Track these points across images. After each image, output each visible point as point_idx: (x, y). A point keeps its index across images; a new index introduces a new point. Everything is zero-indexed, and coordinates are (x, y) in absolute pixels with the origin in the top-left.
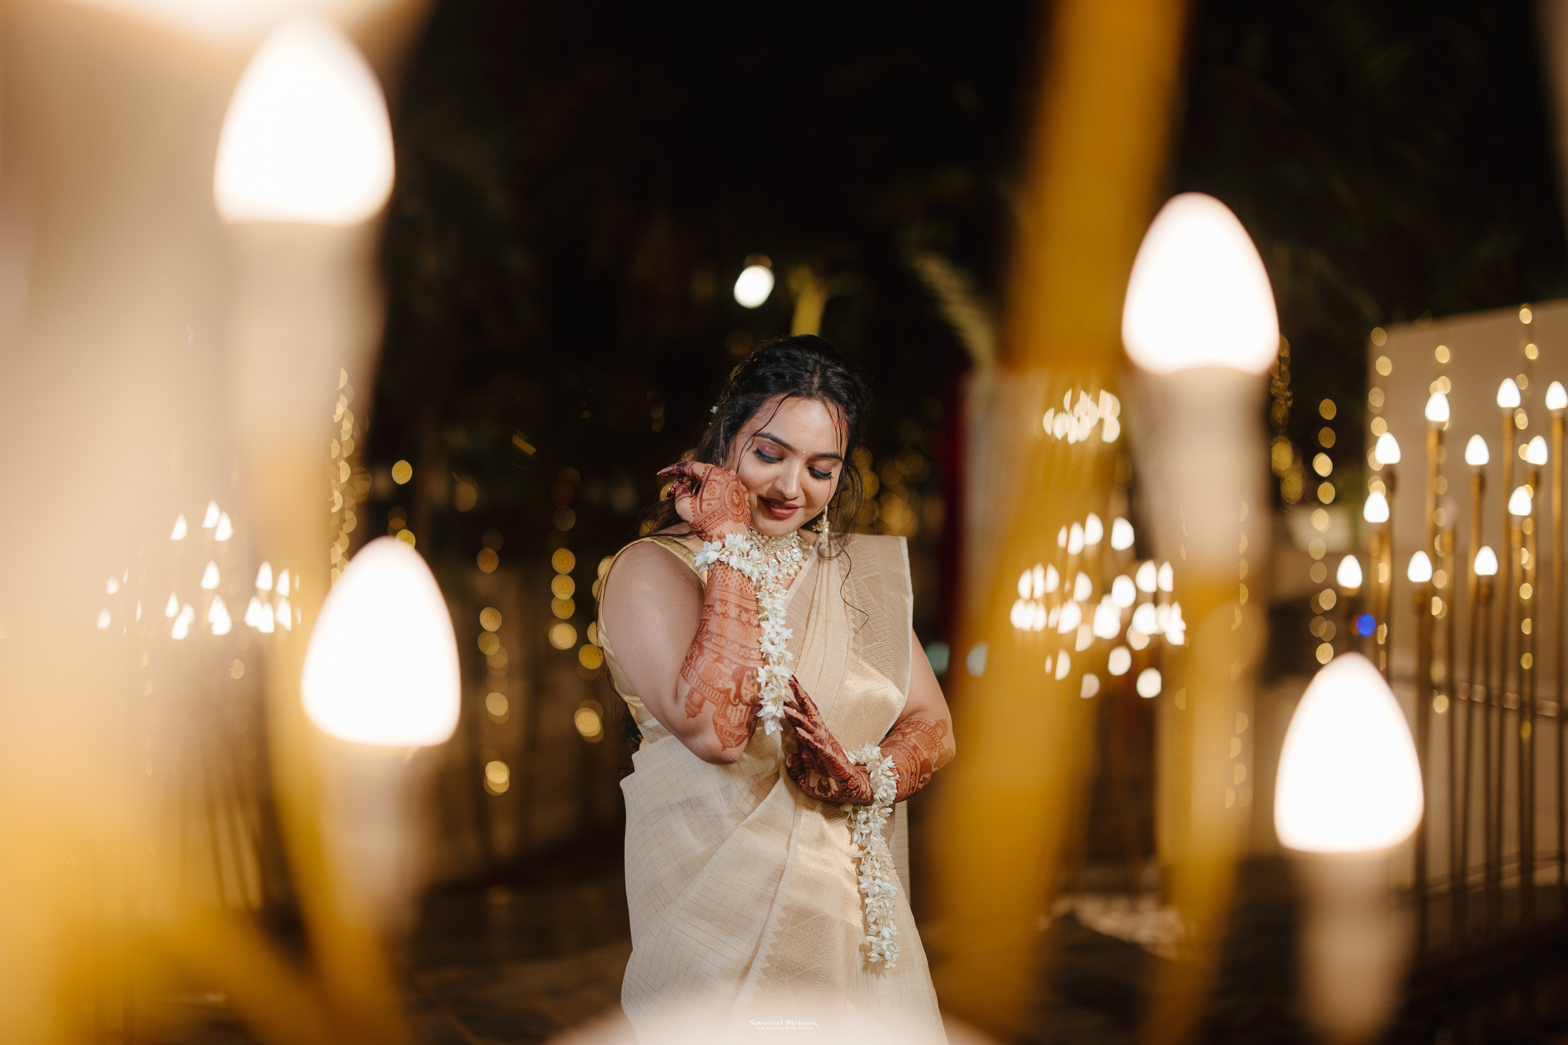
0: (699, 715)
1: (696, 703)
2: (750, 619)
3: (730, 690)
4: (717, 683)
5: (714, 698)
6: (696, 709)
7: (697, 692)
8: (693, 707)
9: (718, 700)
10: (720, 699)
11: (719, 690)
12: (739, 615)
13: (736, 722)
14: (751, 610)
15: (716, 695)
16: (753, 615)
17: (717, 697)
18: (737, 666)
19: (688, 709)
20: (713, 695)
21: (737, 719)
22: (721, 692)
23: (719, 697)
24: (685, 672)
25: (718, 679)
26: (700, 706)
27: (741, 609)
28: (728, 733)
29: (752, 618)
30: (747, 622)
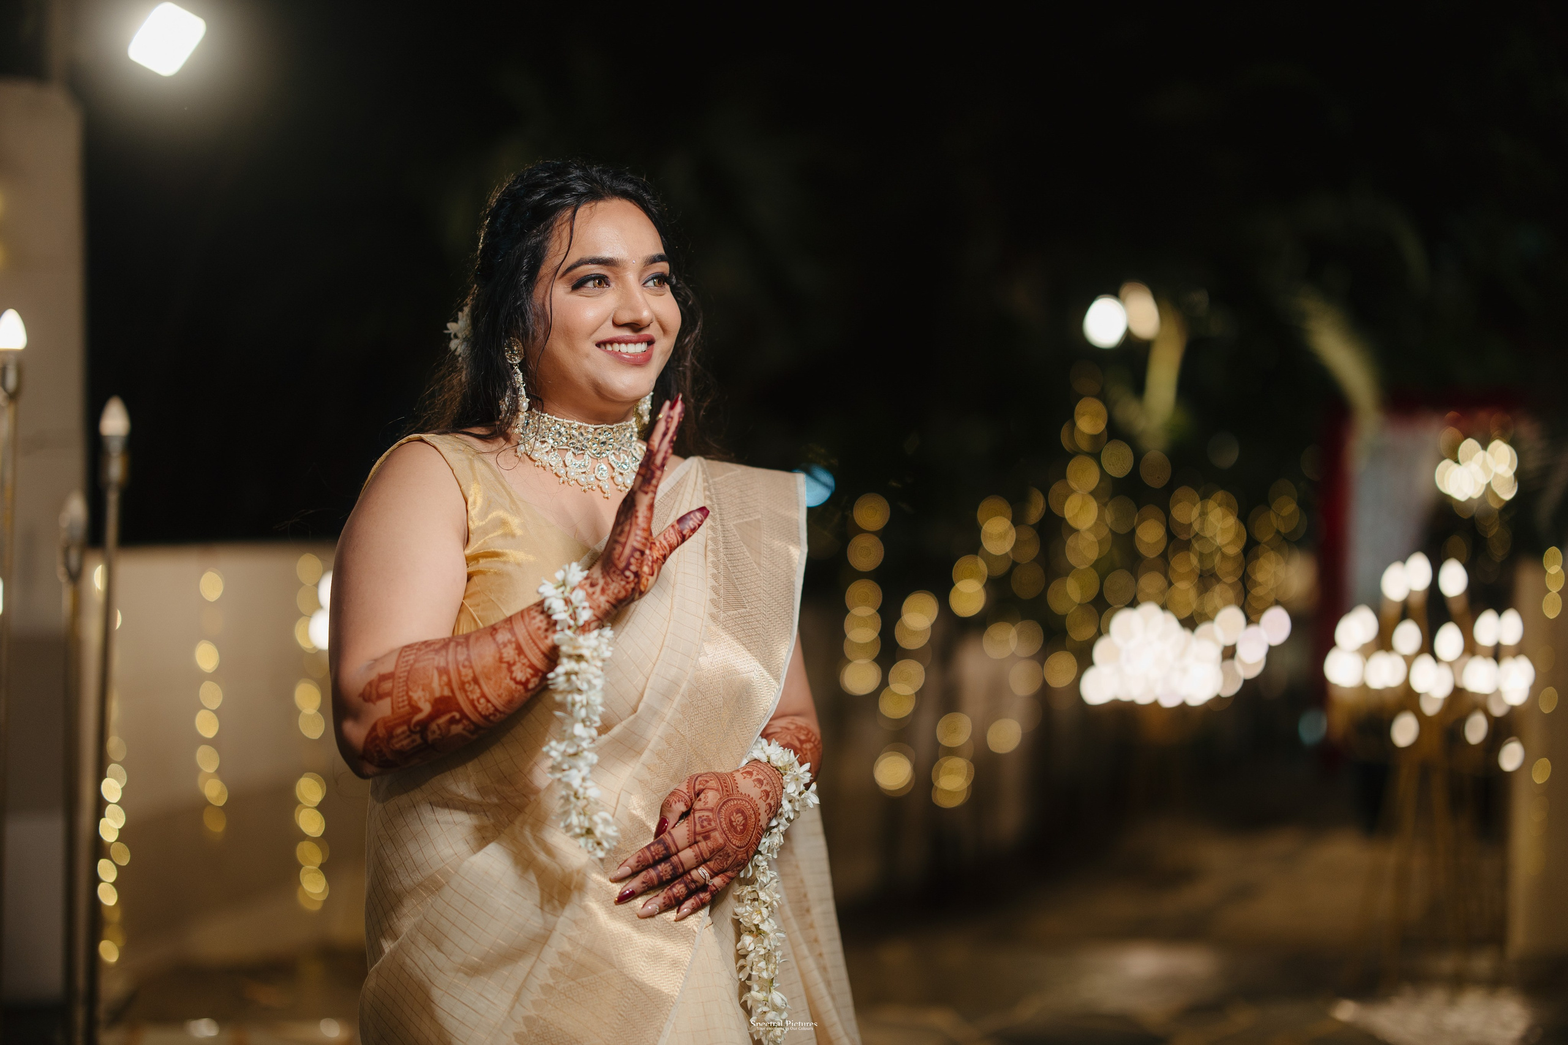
0: (371, 705)
1: (381, 691)
2: (514, 664)
3: (419, 710)
4: (416, 692)
5: (399, 702)
6: (374, 695)
7: (393, 682)
8: (374, 692)
9: (399, 708)
10: (402, 710)
11: (410, 699)
12: (505, 645)
13: (398, 746)
14: (526, 657)
15: (403, 701)
16: (524, 664)
17: (401, 705)
18: (450, 694)
19: (368, 688)
20: (400, 700)
21: (400, 744)
22: (410, 704)
23: (404, 707)
24: (406, 652)
25: (421, 687)
26: (380, 697)
27: (513, 639)
28: (378, 749)
29: (519, 665)
30: (508, 663)
